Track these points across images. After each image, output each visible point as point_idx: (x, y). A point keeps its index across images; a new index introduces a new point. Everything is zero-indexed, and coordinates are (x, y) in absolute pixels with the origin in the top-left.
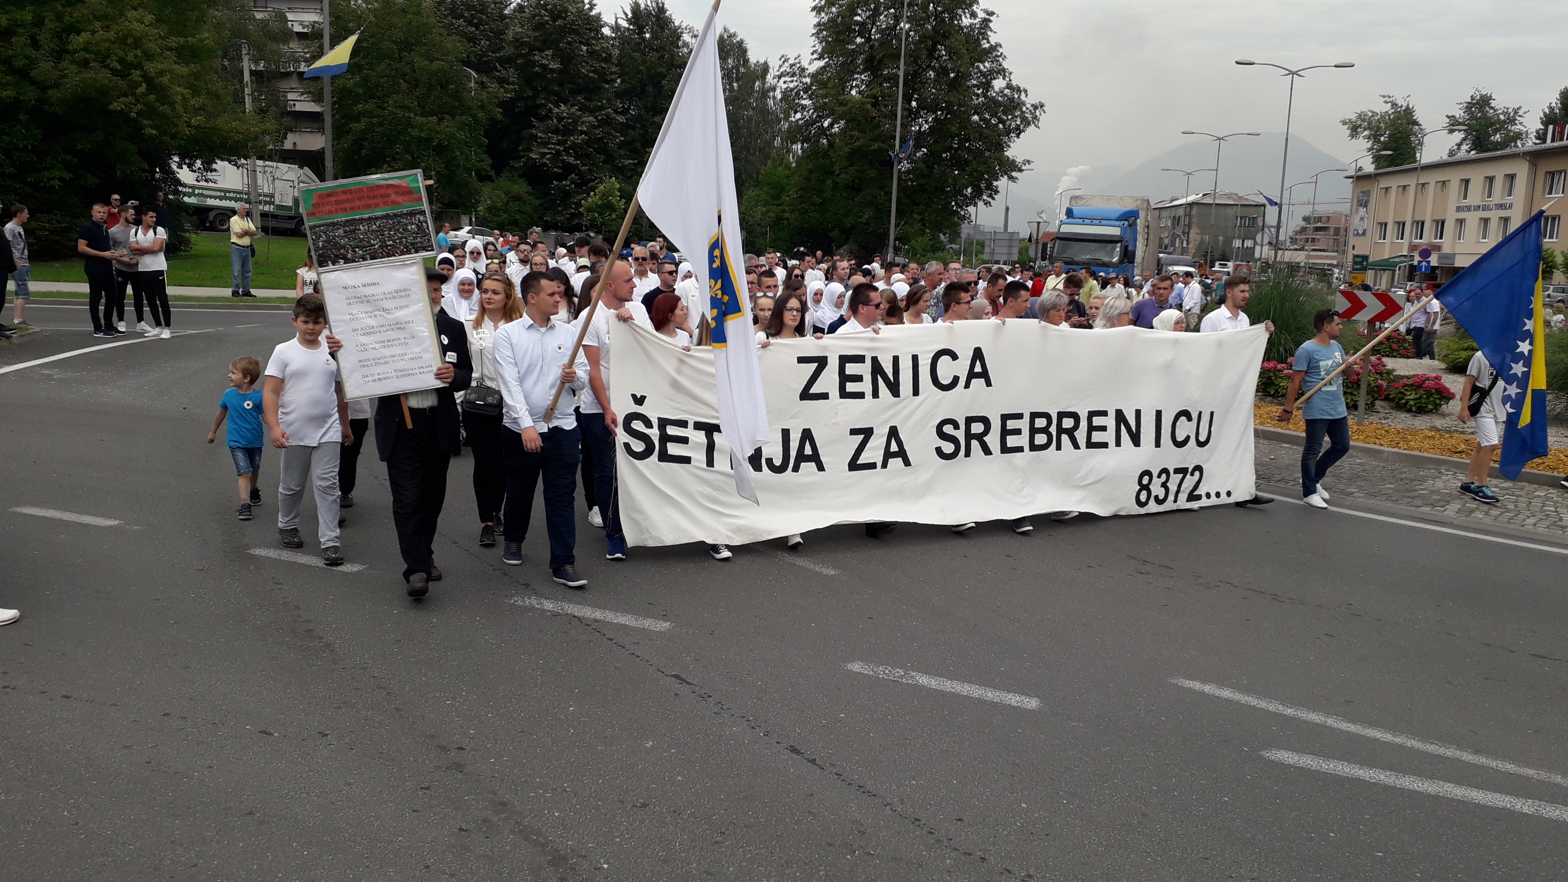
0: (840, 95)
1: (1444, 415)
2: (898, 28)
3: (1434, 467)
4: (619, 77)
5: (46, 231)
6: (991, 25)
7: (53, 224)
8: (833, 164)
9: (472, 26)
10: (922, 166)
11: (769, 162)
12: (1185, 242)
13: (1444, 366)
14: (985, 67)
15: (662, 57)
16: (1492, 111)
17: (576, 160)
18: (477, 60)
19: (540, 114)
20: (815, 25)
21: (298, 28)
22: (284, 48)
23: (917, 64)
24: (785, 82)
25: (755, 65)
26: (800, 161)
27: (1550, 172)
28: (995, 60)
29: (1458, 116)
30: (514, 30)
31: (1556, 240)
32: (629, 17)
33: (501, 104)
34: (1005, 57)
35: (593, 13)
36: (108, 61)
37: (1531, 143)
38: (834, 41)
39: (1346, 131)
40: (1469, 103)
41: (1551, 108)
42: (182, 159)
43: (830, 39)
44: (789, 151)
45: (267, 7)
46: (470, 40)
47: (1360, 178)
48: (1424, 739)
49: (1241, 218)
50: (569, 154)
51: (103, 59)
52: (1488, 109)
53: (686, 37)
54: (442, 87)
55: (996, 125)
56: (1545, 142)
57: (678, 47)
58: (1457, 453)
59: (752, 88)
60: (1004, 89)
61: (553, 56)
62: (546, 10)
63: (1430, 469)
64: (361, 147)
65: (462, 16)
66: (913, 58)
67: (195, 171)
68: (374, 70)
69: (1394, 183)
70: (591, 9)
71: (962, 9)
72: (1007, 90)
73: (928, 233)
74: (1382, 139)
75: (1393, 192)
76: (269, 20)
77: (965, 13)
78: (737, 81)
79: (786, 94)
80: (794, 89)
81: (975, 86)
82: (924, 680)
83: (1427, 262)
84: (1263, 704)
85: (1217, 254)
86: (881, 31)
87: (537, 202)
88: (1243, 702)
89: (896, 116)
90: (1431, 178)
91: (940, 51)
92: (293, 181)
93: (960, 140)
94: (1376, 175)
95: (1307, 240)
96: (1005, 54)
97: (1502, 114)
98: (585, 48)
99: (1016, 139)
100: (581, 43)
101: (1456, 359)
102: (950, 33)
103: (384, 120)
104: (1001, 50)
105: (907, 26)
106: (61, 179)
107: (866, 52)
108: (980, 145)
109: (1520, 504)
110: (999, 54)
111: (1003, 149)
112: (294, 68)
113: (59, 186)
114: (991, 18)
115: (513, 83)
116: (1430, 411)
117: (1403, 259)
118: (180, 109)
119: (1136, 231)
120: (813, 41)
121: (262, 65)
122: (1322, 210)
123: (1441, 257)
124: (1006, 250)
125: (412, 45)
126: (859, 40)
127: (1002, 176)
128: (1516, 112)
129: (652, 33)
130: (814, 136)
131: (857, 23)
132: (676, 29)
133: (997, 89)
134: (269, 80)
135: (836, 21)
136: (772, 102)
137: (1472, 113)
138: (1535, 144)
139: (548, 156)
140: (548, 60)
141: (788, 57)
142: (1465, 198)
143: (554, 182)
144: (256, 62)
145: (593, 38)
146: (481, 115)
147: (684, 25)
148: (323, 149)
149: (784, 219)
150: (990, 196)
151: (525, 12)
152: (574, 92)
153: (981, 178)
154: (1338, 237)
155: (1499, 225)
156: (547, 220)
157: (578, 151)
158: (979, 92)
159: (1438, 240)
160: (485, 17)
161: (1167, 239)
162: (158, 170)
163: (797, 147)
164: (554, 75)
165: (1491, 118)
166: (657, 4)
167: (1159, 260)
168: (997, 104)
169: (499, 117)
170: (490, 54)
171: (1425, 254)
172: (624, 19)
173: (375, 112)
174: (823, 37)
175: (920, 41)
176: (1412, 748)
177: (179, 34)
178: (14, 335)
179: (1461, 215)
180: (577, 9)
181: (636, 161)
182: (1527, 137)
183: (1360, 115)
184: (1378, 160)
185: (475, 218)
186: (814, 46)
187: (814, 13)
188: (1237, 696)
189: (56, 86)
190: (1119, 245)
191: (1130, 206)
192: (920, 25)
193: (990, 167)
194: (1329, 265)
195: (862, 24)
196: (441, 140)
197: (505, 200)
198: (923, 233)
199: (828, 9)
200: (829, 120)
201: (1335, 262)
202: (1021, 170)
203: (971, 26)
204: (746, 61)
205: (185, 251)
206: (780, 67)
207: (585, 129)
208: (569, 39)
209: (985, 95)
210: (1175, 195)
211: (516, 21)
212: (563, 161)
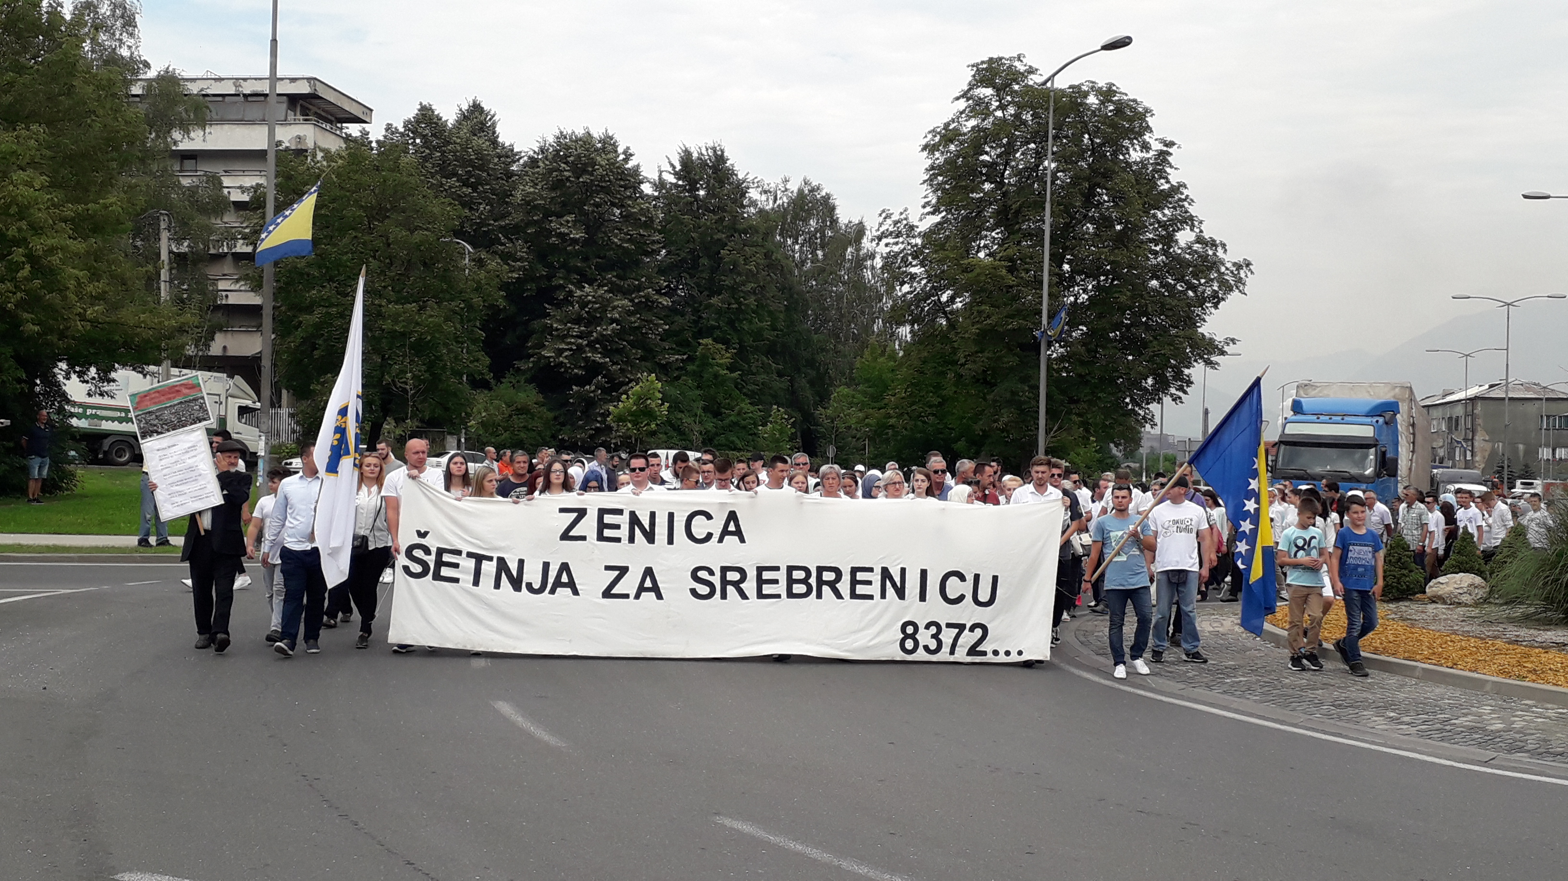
0: (963, 258)
2: (1041, 168)
4: (663, 247)
6: (1170, 159)
8: (955, 351)
9: (468, 187)
10: (1082, 350)
11: (867, 352)
12: (1469, 454)
14: (1164, 215)
15: (722, 219)
17: (604, 356)
18: (474, 230)
19: (557, 299)
20: (927, 169)
21: (237, 196)
22: (217, 223)
23: (1069, 215)
24: (887, 245)
25: (847, 226)
26: (907, 348)
28: (1179, 205)
30: (523, 191)
32: (677, 170)
33: (505, 286)
34: (1192, 200)
35: (630, 165)
38: (954, 188)
42: (72, 366)
43: (947, 187)
44: (893, 335)
45: (196, 171)
46: (464, 205)
49: (1548, 417)
50: (595, 350)
53: (753, 194)
54: (425, 264)
55: (1184, 293)
57: (744, 207)
59: (843, 256)
60: (1192, 243)
61: (575, 222)
62: (567, 163)
64: (314, 348)
65: (455, 174)
66: (1063, 206)
67: (87, 382)
68: (335, 245)
70: (626, 160)
71: (1129, 139)
72: (1197, 245)
73: (1093, 443)
76: (198, 186)
77: (1133, 145)
78: (823, 248)
79: (889, 261)
80: (900, 253)
81: (1151, 241)
85: (1517, 470)
86: (1018, 173)
87: (551, 415)
89: (1041, 283)
91: (1100, 195)
92: (219, 395)
93: (1133, 314)
96: (1191, 197)
98: (619, 211)
99: (1213, 310)
100: (613, 204)
102: (1114, 172)
104: (1186, 192)
105: (1053, 165)
107: (996, 201)
108: (1162, 320)
110: (1183, 197)
111: (1195, 324)
112: (228, 247)
114: (1170, 150)
115: (521, 259)
118: (72, 297)
119: (1396, 431)
120: (925, 190)
121: (185, 244)
125: (388, 210)
126: (987, 186)
127: (1196, 361)
129: (708, 189)
130: (928, 314)
131: (984, 164)
132: (739, 183)
133: (1182, 243)
134: (195, 263)
135: (956, 163)
136: (870, 273)
139: (567, 353)
140: (570, 228)
141: (891, 212)
143: (574, 387)
144: (178, 241)
145: (630, 197)
146: (477, 300)
147: (750, 178)
148: (260, 351)
150: (1181, 389)
151: (538, 167)
152: (602, 269)
153: (1167, 365)
156: (563, 439)
157: (607, 346)
158: (1158, 248)
160: (485, 175)
161: (1442, 450)
162: (38, 382)
163: (905, 331)
164: (577, 247)
166: (715, 151)
167: (1432, 479)
168: (1186, 264)
169: (502, 303)
170: (492, 222)
172: (670, 173)
173: (334, 300)
174: (938, 184)
175: (1073, 184)
177: (77, 201)
180: (608, 160)
181: (685, 357)
185: (466, 439)
186: (925, 197)
187: (925, 153)
190: (1372, 450)
191: (1387, 396)
192: (1072, 162)
193: (1178, 349)
195: (992, 165)
196: (422, 334)
197: (507, 413)
198: (1087, 443)
199: (944, 147)
200: (949, 292)
202: (1223, 353)
203: (1142, 161)
204: (834, 221)
205: (67, 490)
206: (881, 225)
207: (617, 316)
208: (597, 200)
209: (1165, 252)
210: (1449, 388)
211: (527, 178)
212: (587, 359)
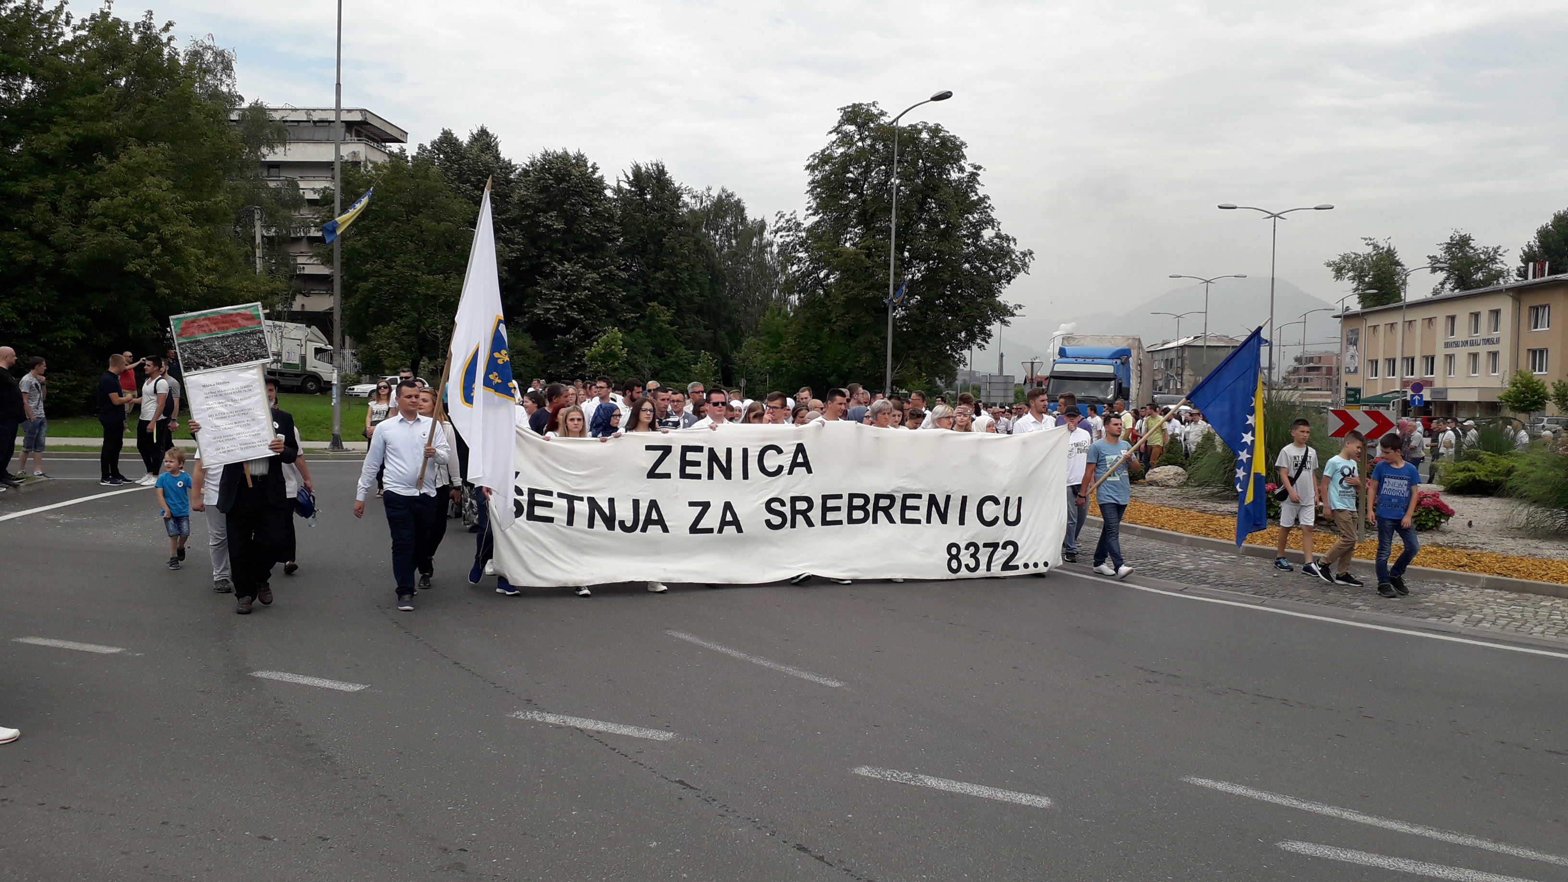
0: (835, 247)
1: (1444, 532)
2: (889, 183)
3: (1438, 580)
4: (621, 236)
5: (57, 389)
6: (978, 178)
7: (64, 382)
8: (829, 312)
10: (917, 312)
11: (768, 313)
12: (1179, 384)
13: (1441, 488)
14: (974, 218)
15: (663, 217)
16: (1472, 251)
17: (580, 314)
19: (544, 272)
20: (809, 183)
21: (309, 195)
22: (296, 214)
23: (908, 217)
24: (781, 237)
25: (753, 222)
26: (796, 310)
27: (1534, 307)
28: (984, 211)
29: (1439, 257)
30: (519, 193)
31: (1546, 373)
32: (630, 180)
34: (993, 208)
35: (596, 176)
36: (126, 225)
37: (1513, 280)
38: (828, 197)
39: (1330, 273)
40: (1449, 244)
41: (1530, 247)
43: (824, 196)
44: (786, 301)
45: (279, 177)
47: (1348, 317)
48: (1442, 829)
50: (573, 310)
51: (120, 223)
52: (1467, 249)
53: (686, 198)
54: (449, 247)
55: (987, 273)
56: (1526, 279)
57: (679, 207)
58: (1459, 566)
59: (750, 244)
60: (993, 238)
61: (557, 217)
62: (550, 174)
63: (1434, 583)
64: (369, 306)
65: (468, 181)
66: (904, 212)
68: (382, 232)
69: (1382, 321)
70: (594, 172)
71: (950, 163)
72: (996, 239)
73: (924, 377)
74: (1367, 279)
75: (1381, 329)
76: (281, 188)
77: (953, 168)
78: (736, 237)
79: (783, 247)
80: (791, 242)
81: (965, 236)
82: (932, 782)
83: (1419, 395)
84: (1277, 800)
86: (873, 187)
87: (541, 356)
88: (1256, 797)
89: (889, 265)
90: (1418, 316)
91: (930, 204)
92: (300, 340)
93: (952, 287)
94: (1364, 314)
95: (1300, 380)
96: (993, 205)
97: (1482, 253)
98: (588, 209)
99: (1006, 285)
100: (584, 204)
101: (1454, 480)
102: (940, 187)
103: (391, 279)
104: (989, 202)
105: (898, 181)
106: (74, 339)
107: (858, 206)
108: (972, 292)
109: (1526, 614)
110: (987, 205)
111: (994, 294)
112: (304, 232)
113: (72, 345)
114: (979, 172)
115: (518, 243)
116: (1431, 528)
117: (1397, 395)
118: (193, 269)
119: (1129, 369)
120: (808, 198)
121: (273, 230)
122: (1313, 350)
123: (1434, 392)
124: (1001, 393)
125: (420, 207)
126: (852, 196)
127: (994, 320)
128: (1496, 251)
129: (653, 194)
130: (811, 286)
131: (850, 180)
132: (676, 190)
133: (986, 238)
134: (280, 244)
135: (830, 178)
136: (769, 256)
137: (1453, 253)
138: (1517, 280)
139: (552, 312)
140: (553, 221)
141: (784, 213)
142: (1452, 334)
143: (558, 336)
144: (268, 227)
145: (596, 199)
147: (683, 186)
148: (331, 309)
149: (783, 366)
150: (984, 340)
151: (530, 176)
152: (577, 251)
153: (975, 323)
154: (1331, 377)
155: (1488, 360)
156: (551, 373)
157: (582, 306)
158: (969, 241)
159: (1429, 376)
161: (1161, 381)
163: (794, 298)
164: (559, 235)
165: (1472, 257)
166: (658, 167)
168: (988, 252)
169: (505, 275)
171: (1418, 387)
172: (625, 182)
173: (382, 272)
174: (817, 194)
175: (911, 195)
176: (1430, 839)
177: (194, 199)
178: (21, 484)
179: (1450, 351)
180: (580, 172)
181: (638, 315)
182: (1508, 275)
183: (1343, 257)
184: (1363, 299)
186: (809, 203)
187: (808, 171)
188: (1251, 793)
189: (74, 249)
190: (1113, 382)
191: (1123, 345)
192: (910, 180)
193: (983, 312)
194: (1324, 403)
195: (854, 181)
196: (447, 297)
198: (919, 376)
199: (821, 167)
200: (825, 271)
201: (1329, 401)
202: (1013, 315)
203: (959, 180)
204: (744, 219)
206: (777, 222)
207: (589, 285)
208: (573, 201)
209: (974, 244)
210: (1166, 339)
211: (522, 185)
212: (567, 316)
